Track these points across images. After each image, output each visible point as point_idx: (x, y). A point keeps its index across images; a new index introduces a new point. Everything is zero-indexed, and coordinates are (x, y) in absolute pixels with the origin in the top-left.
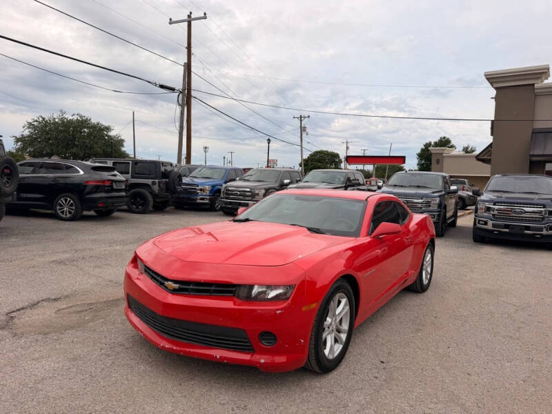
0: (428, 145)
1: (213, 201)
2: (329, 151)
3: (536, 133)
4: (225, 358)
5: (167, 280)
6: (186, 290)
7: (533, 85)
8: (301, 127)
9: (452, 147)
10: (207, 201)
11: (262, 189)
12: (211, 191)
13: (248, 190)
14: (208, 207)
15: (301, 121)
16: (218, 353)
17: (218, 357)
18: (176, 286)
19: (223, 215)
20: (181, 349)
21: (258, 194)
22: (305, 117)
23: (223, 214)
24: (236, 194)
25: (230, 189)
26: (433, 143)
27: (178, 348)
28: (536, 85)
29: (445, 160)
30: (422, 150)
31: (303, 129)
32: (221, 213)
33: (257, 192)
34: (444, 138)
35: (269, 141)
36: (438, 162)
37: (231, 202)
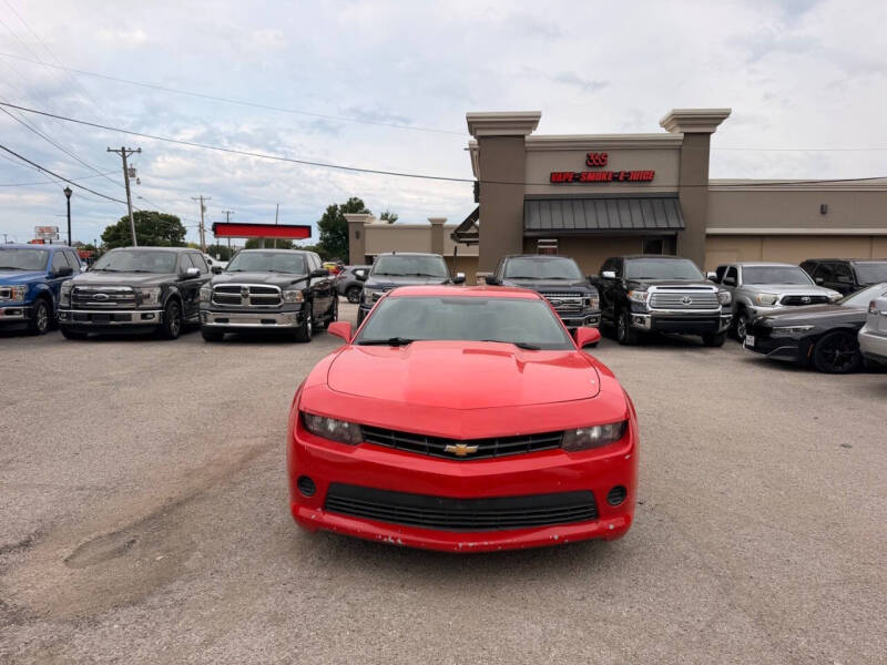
0: (332, 210)
1: (32, 314)
2: (160, 212)
3: (529, 200)
4: (566, 537)
5: (453, 442)
6: (491, 452)
7: (523, 136)
8: (125, 167)
9: (367, 212)
10: (22, 316)
11: (154, 286)
12: (27, 296)
13: (128, 289)
14: (24, 327)
15: (124, 158)
16: (555, 533)
17: (556, 537)
18: (473, 448)
19: (63, 341)
20: (497, 542)
21: (148, 296)
22: (130, 151)
23: (63, 338)
24: (102, 300)
25: (81, 288)
26: (339, 207)
27: (492, 543)
28: (527, 138)
29: (367, 231)
30: (325, 216)
31: (129, 173)
32: (59, 335)
33: (146, 292)
34: (355, 199)
35: (68, 193)
36: (358, 235)
37: (89, 314)
